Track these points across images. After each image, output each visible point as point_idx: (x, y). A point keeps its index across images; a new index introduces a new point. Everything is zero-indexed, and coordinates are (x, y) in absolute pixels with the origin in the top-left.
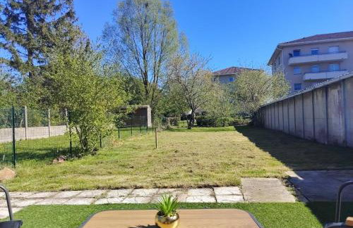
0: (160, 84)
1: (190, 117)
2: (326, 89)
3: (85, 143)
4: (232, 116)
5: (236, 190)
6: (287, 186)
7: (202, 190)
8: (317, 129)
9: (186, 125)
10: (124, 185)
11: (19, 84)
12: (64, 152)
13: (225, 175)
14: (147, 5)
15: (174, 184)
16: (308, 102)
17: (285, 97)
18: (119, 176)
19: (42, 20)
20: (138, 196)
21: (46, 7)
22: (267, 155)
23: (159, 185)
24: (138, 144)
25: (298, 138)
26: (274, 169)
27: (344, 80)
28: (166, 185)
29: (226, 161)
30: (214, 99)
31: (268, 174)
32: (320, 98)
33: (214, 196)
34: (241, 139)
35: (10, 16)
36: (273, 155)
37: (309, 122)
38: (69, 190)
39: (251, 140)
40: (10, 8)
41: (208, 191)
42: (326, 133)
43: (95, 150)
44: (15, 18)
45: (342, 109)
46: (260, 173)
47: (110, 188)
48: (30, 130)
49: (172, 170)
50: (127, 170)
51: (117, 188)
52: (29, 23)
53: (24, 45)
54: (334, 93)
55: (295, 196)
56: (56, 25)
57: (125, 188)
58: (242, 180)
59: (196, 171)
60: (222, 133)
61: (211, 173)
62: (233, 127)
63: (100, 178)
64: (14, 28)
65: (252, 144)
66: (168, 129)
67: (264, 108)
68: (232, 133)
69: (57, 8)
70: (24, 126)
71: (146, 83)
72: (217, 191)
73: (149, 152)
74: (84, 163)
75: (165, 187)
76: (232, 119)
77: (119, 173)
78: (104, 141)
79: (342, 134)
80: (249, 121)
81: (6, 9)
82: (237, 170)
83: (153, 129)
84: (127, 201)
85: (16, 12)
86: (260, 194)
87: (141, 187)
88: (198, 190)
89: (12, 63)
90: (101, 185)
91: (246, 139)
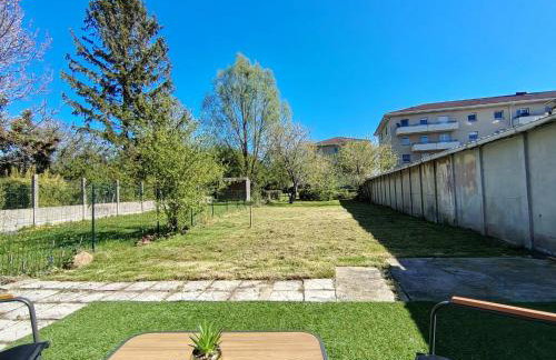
0: (261, 156)
1: (292, 190)
2: (434, 163)
3: (174, 222)
4: (337, 189)
5: (328, 283)
6: (386, 278)
7: (291, 283)
8: (426, 206)
9: (288, 198)
10: (204, 275)
11: (113, 157)
12: (151, 232)
13: (319, 264)
14: (247, 74)
15: (260, 275)
16: (416, 176)
17: (392, 170)
18: (202, 263)
19: (139, 91)
20: (217, 290)
21: (143, 78)
22: (369, 237)
23: (243, 276)
24: (232, 221)
25: (405, 214)
26: (376, 255)
27: (452, 154)
28: (250, 276)
29: (323, 245)
30: (316, 171)
31: (367, 262)
32: (428, 173)
33: (302, 291)
34: (344, 216)
35: (106, 87)
36: (375, 237)
37: (417, 198)
38: (145, 280)
39: (355, 217)
40: (106, 80)
41: (296, 285)
42: (435, 210)
43: (186, 228)
44: (111, 90)
45: (452, 185)
46: (359, 261)
47: (188, 279)
48: (121, 205)
49: (262, 256)
50: (213, 254)
51: (196, 279)
52: (125, 94)
53: (119, 117)
54: (443, 168)
55: (394, 292)
56: (153, 95)
57: (205, 279)
58: (338, 270)
59: (288, 257)
60: (325, 208)
61: (304, 260)
62: (337, 202)
63: (182, 264)
64: (111, 100)
65: (355, 222)
66: (268, 203)
67: (370, 181)
68: (336, 208)
69: (154, 79)
70: (115, 201)
71: (245, 154)
72: (308, 283)
73: (242, 232)
74: (170, 245)
75: (249, 279)
76: (336, 192)
77: (204, 259)
78: (196, 218)
79: (452, 213)
80: (355, 194)
81: (103, 81)
82: (333, 257)
83: (251, 204)
84: (203, 297)
85: (112, 83)
86: (355, 289)
87: (223, 279)
88: (285, 283)
89: (106, 136)
90: (179, 275)
91: (350, 215)
